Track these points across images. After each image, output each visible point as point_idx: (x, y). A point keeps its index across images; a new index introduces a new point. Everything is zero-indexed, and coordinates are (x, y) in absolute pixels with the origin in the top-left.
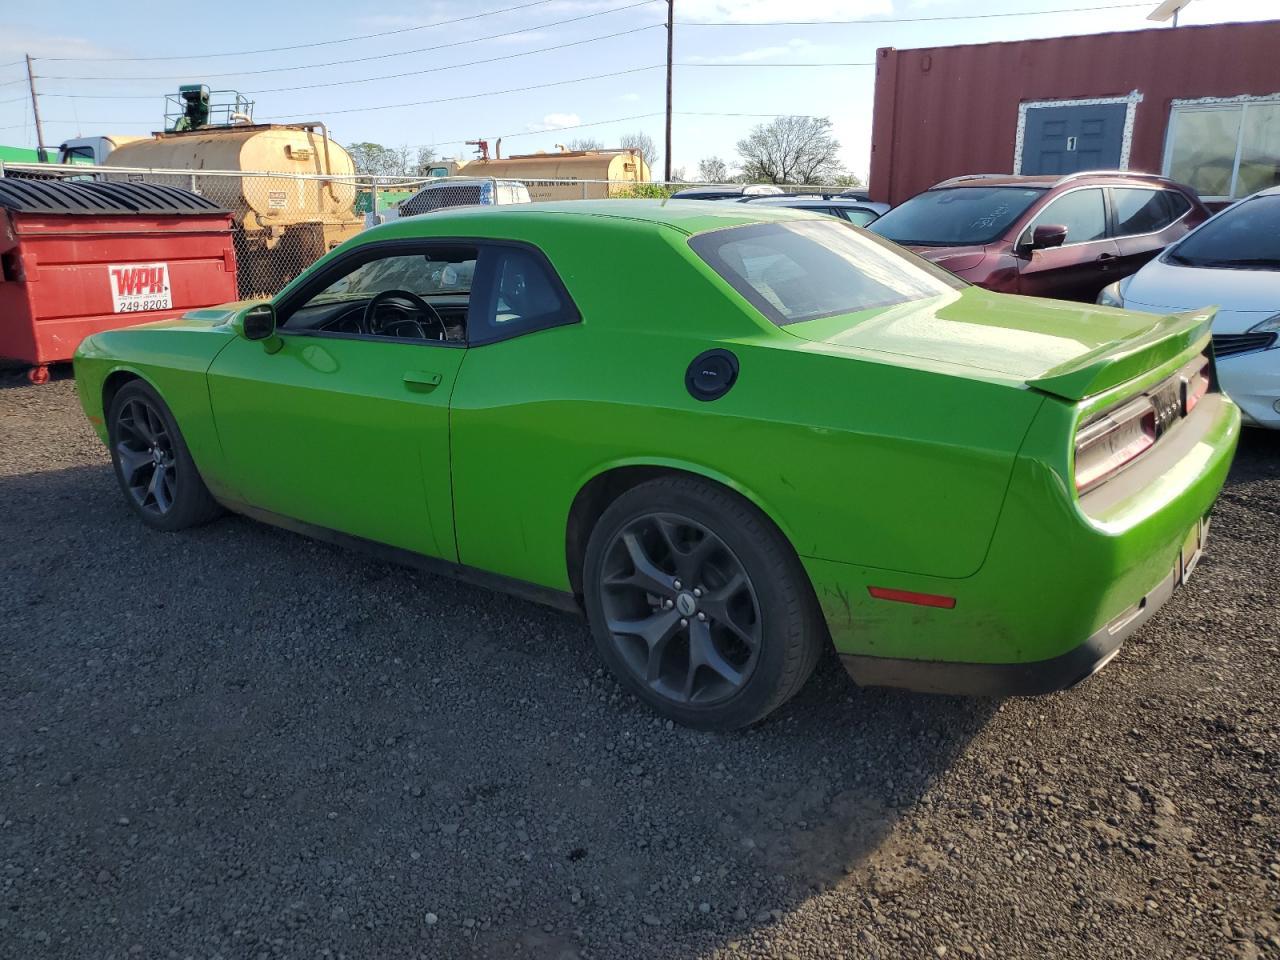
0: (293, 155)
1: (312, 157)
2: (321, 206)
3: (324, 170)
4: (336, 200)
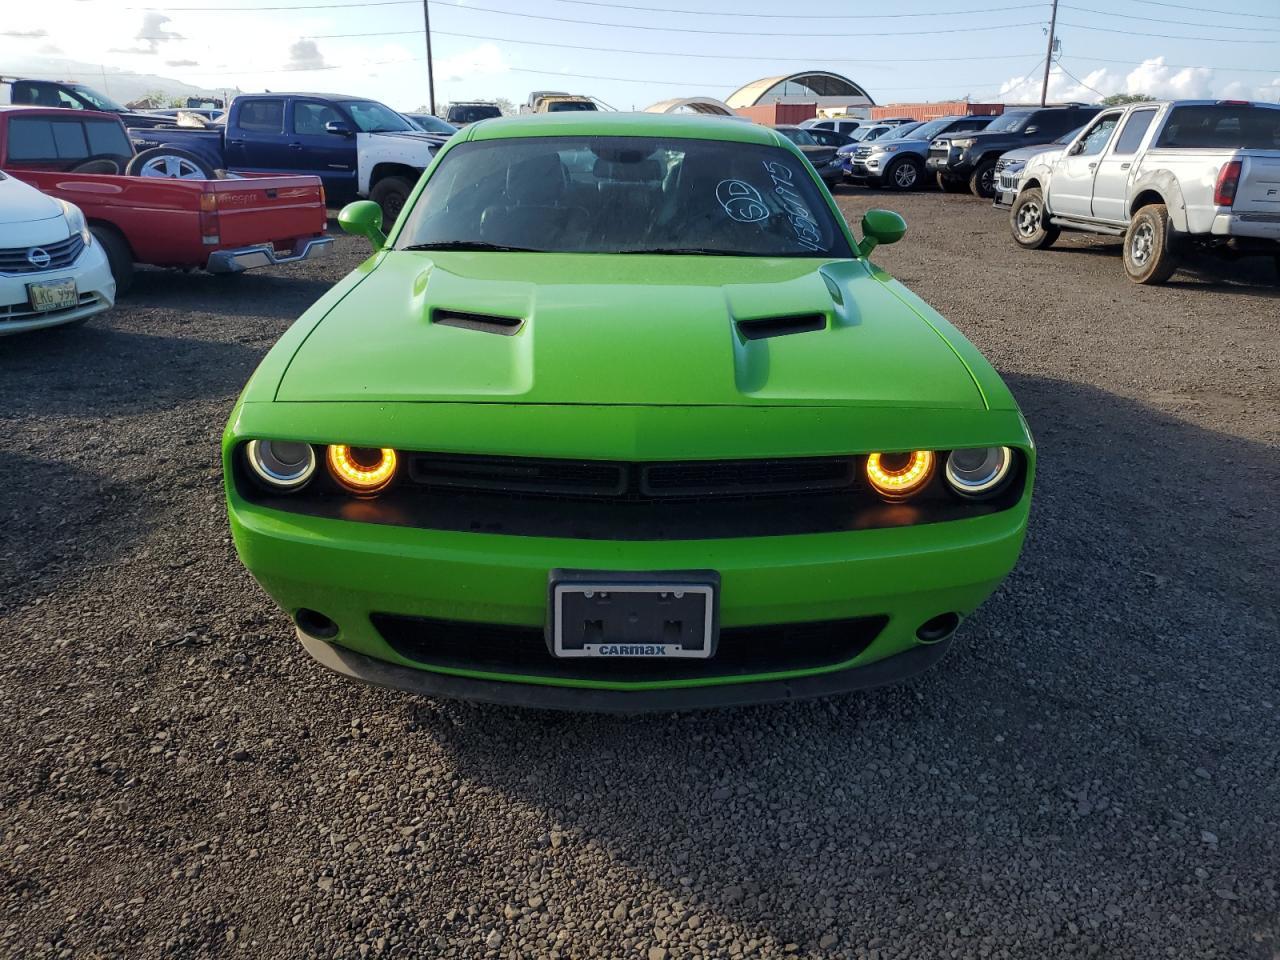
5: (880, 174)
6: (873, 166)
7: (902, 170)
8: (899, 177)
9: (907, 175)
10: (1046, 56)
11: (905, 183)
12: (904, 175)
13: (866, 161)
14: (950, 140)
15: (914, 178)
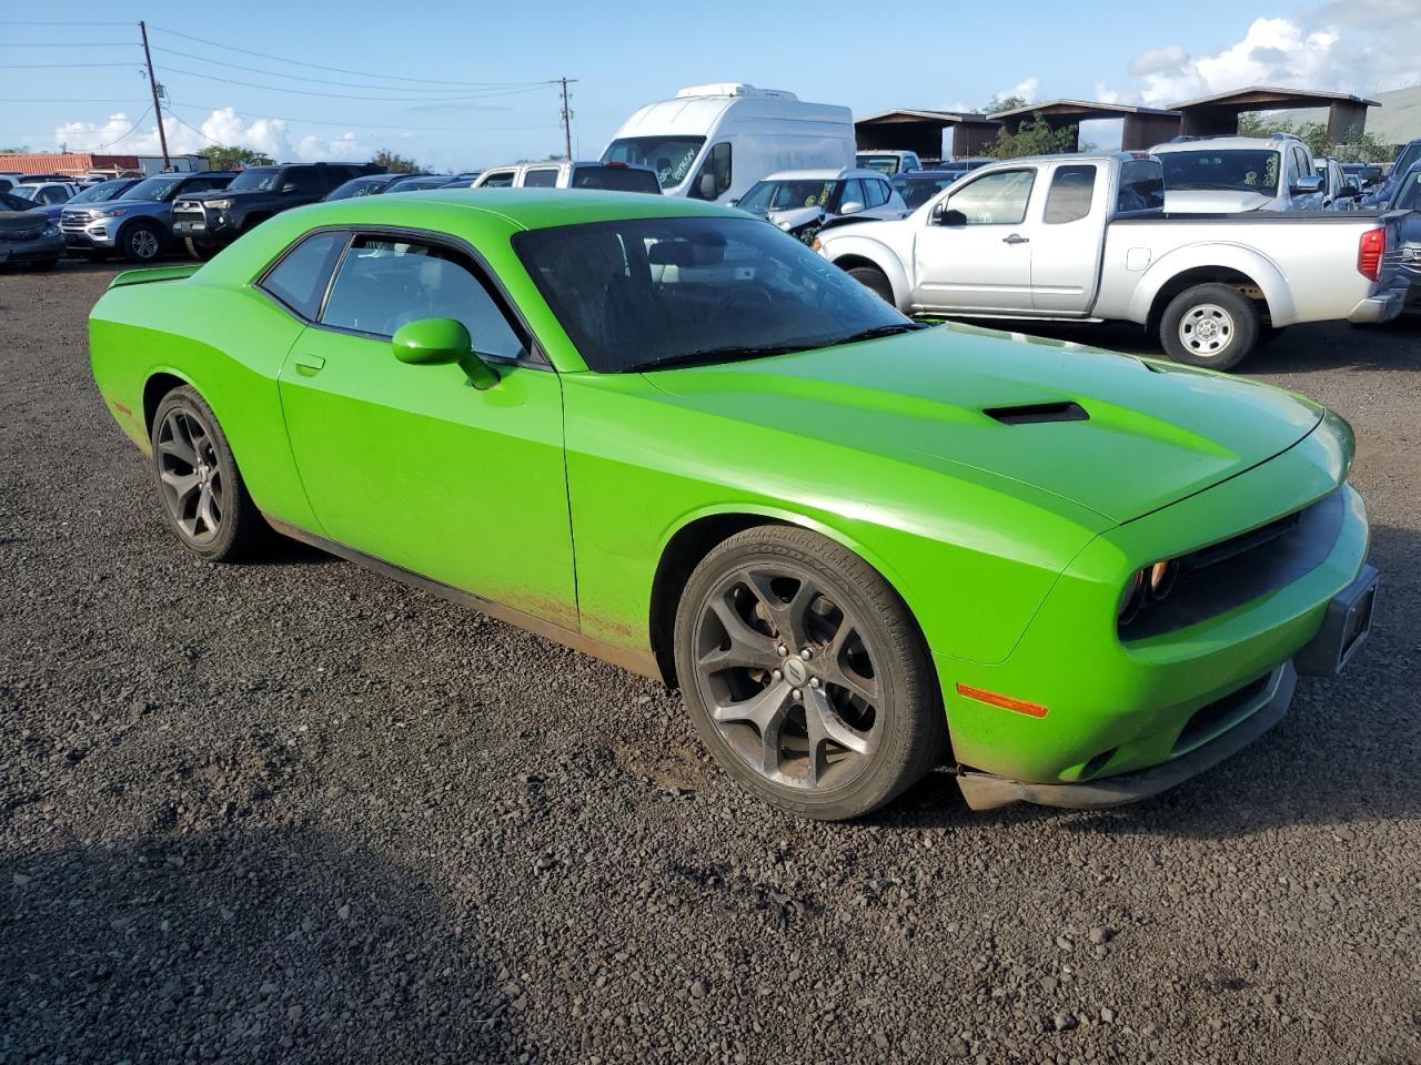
5: (112, 244)
6: (97, 234)
7: (139, 237)
8: (137, 247)
9: (146, 243)
10: (153, 102)
11: (146, 253)
12: (143, 243)
13: (86, 229)
14: (202, 202)
15: (156, 247)
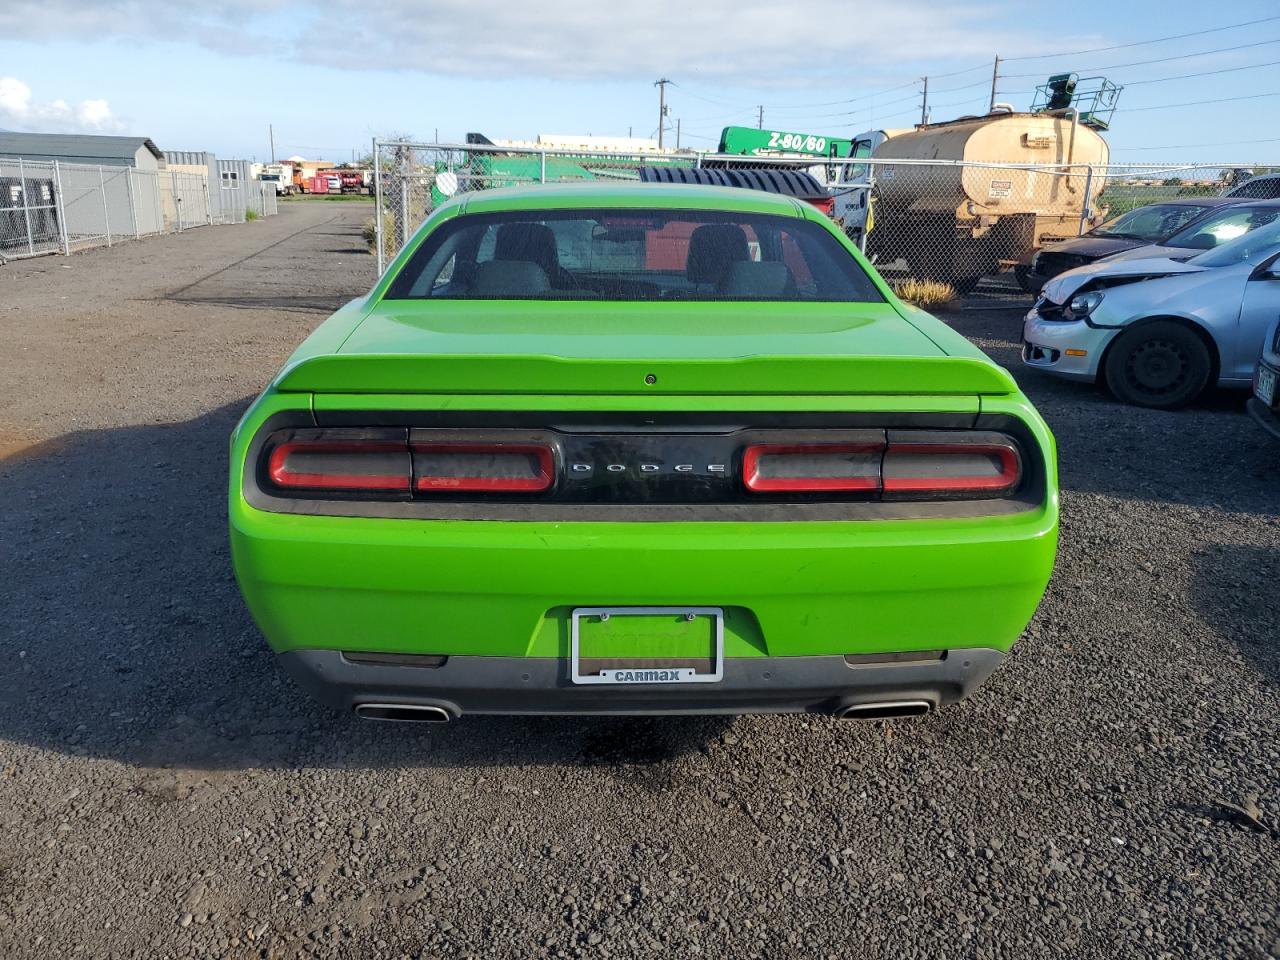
0: (1029, 144)
1: (1053, 146)
2: (1054, 197)
3: (1065, 159)
4: (1072, 191)
